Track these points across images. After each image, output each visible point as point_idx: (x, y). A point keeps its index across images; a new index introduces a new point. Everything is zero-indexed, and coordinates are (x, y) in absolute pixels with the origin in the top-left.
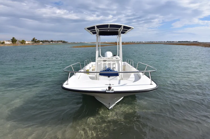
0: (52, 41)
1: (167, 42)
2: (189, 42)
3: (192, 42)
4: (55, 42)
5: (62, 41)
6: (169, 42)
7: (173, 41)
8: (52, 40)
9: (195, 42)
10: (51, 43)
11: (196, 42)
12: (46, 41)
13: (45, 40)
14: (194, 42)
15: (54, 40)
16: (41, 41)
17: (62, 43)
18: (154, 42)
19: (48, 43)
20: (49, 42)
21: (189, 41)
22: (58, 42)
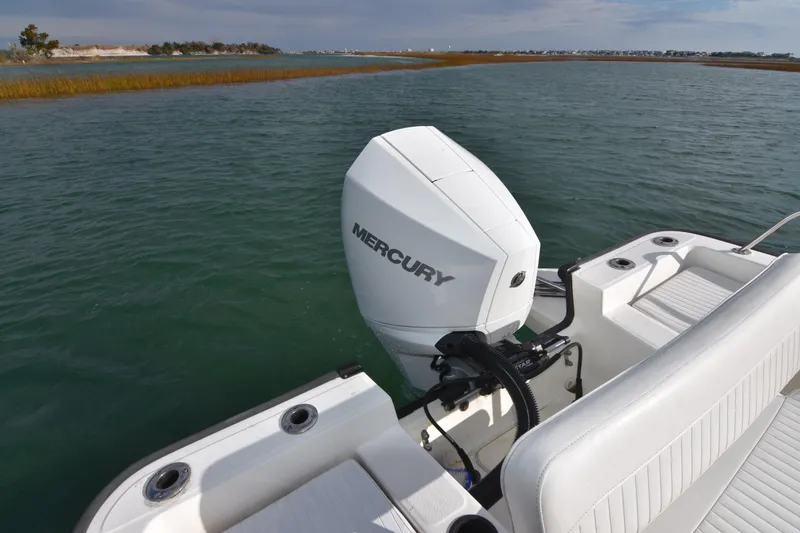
0: (218, 46)
1: (668, 53)
2: (755, 56)
3: (768, 57)
4: (230, 49)
5: (254, 46)
6: (675, 53)
7: (692, 50)
8: (219, 41)
9: (780, 56)
10: (216, 53)
11: (786, 56)
12: (196, 47)
13: (190, 41)
14: (774, 56)
15: (226, 42)
16: (178, 47)
17: (256, 53)
18: (618, 53)
19: (204, 54)
20: (206, 48)
21: (756, 53)
22: (242, 48)
